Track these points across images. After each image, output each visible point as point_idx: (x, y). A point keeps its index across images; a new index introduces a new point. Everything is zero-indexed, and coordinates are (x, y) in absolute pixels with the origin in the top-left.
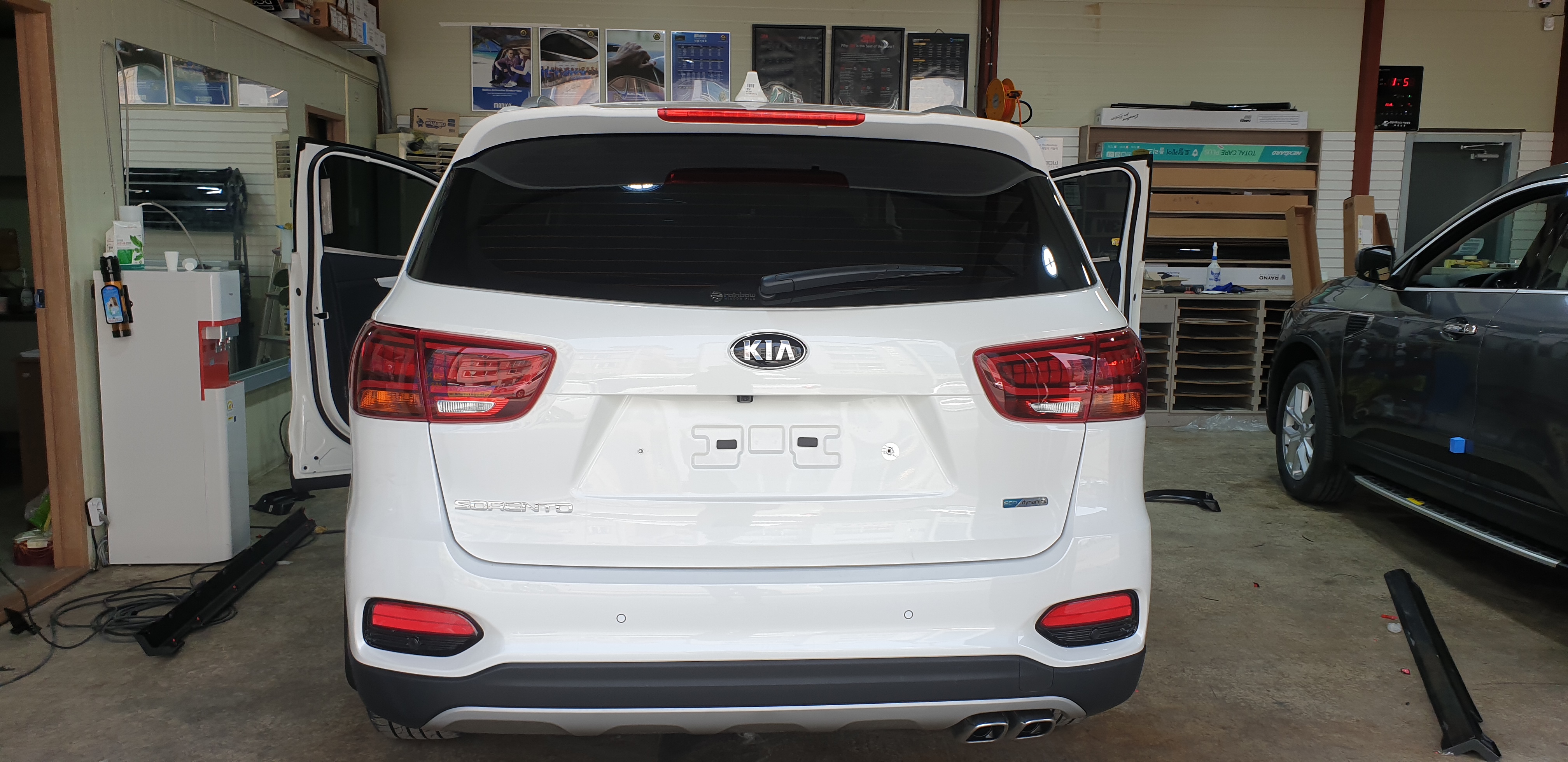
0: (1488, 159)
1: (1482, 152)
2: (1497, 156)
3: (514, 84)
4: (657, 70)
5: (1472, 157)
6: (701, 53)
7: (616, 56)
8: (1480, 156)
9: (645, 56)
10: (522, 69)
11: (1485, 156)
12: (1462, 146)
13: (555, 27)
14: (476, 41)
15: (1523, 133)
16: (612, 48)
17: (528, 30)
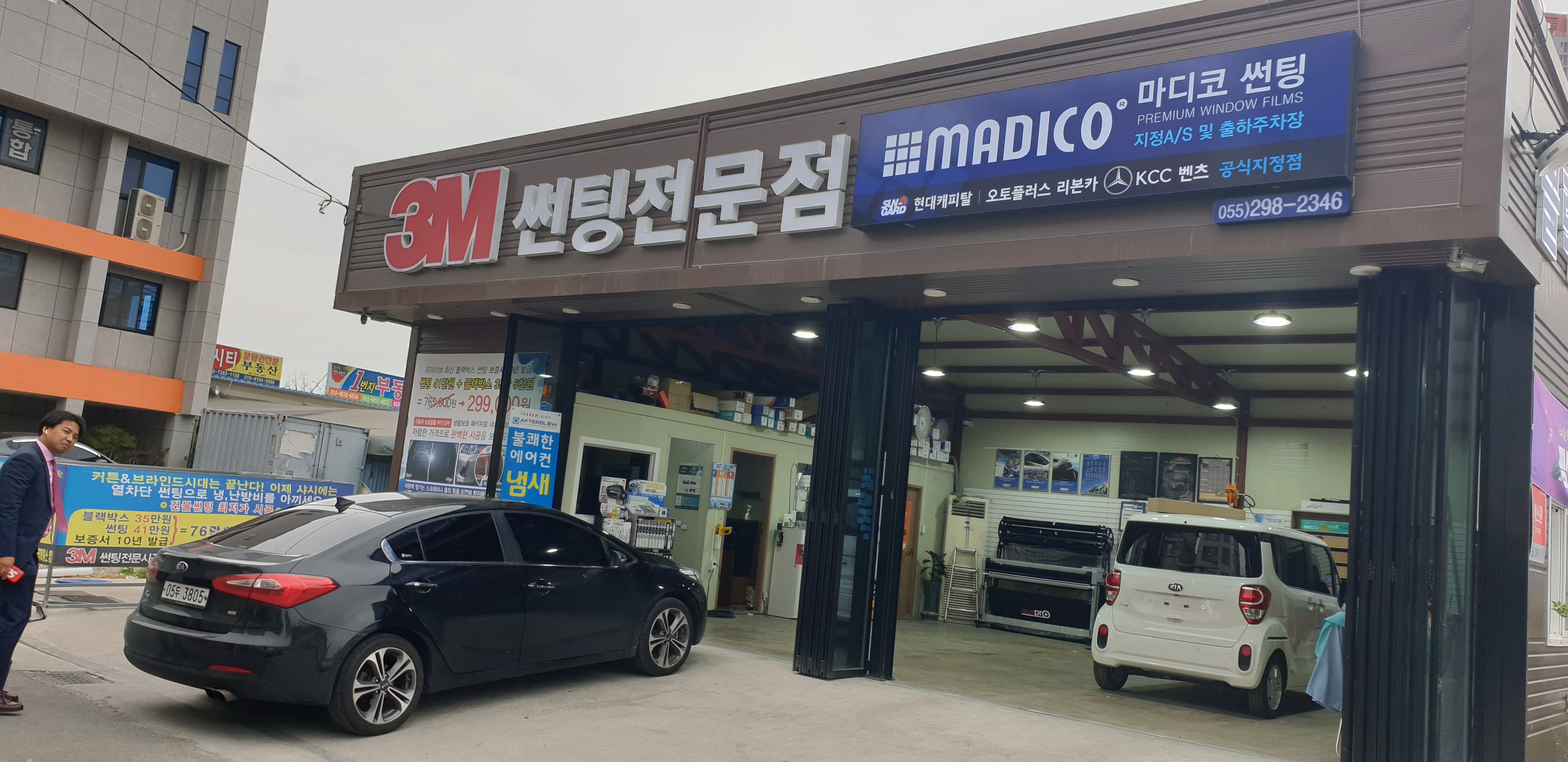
3: (1012, 476)
4: (1075, 471)
6: (1096, 464)
7: (1057, 464)
9: (1070, 465)
10: (1016, 469)
13: (1032, 449)
14: (998, 456)
16: (1055, 461)
17: (1020, 451)
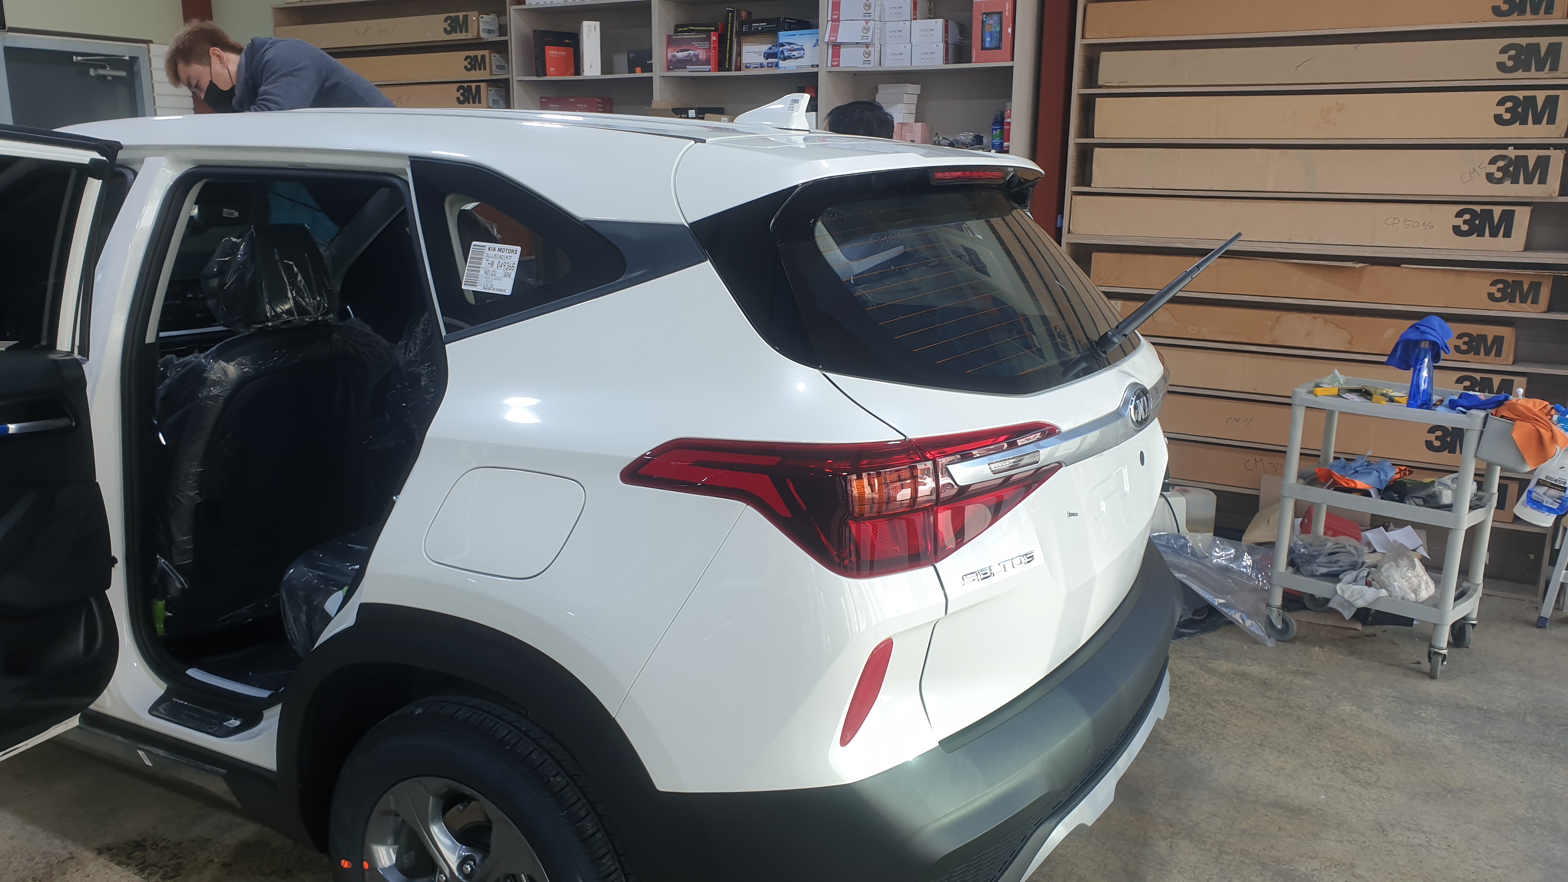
0: (114, 77)
1: (104, 67)
2: (123, 74)
5: (92, 72)
8: (101, 72)
11: (108, 72)
12: (74, 57)
15: (151, 45)
